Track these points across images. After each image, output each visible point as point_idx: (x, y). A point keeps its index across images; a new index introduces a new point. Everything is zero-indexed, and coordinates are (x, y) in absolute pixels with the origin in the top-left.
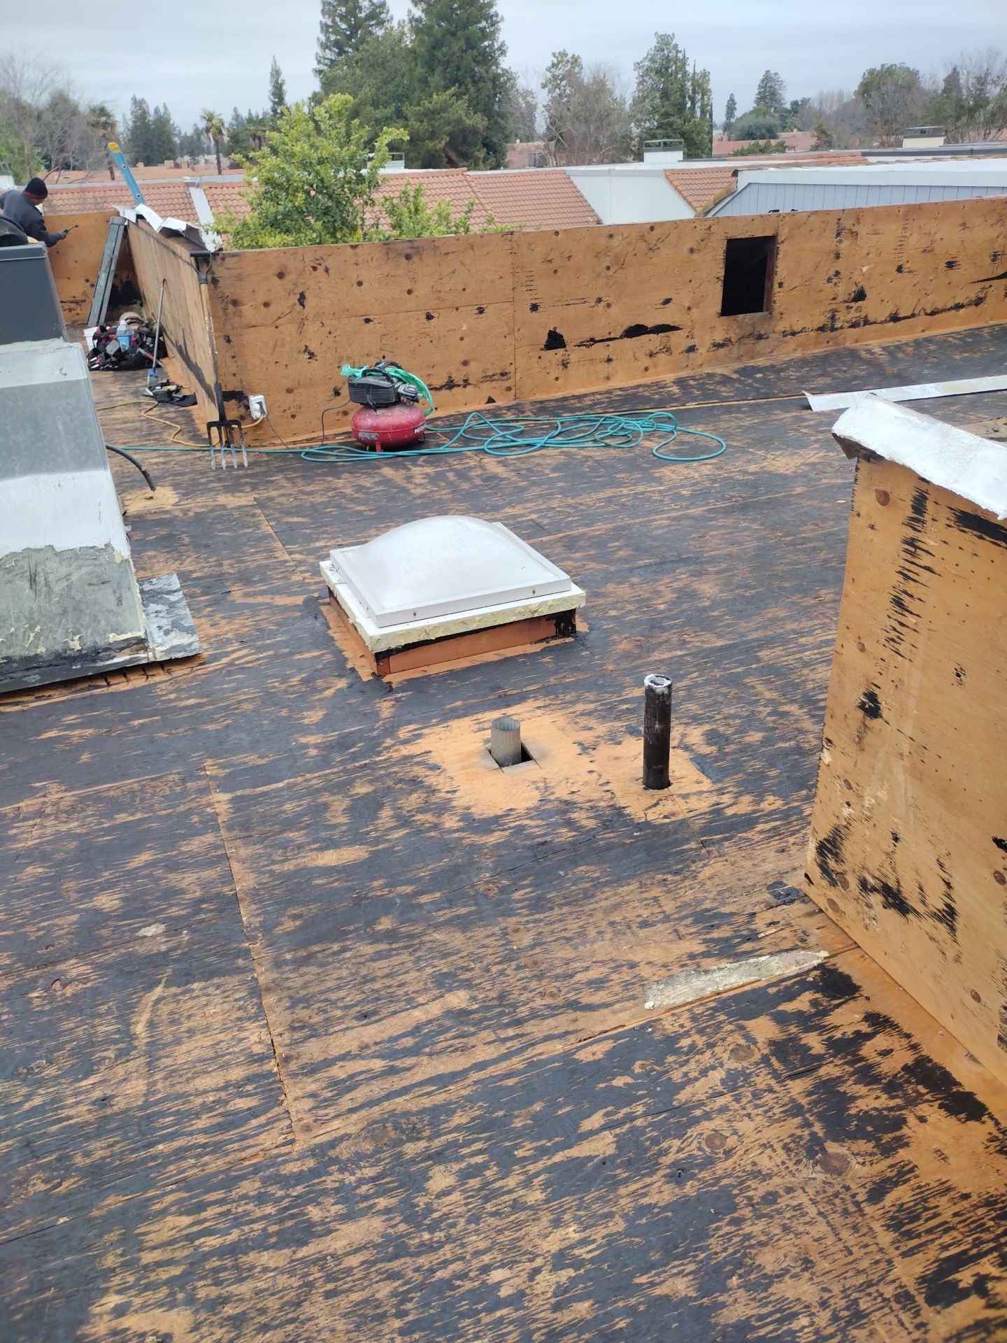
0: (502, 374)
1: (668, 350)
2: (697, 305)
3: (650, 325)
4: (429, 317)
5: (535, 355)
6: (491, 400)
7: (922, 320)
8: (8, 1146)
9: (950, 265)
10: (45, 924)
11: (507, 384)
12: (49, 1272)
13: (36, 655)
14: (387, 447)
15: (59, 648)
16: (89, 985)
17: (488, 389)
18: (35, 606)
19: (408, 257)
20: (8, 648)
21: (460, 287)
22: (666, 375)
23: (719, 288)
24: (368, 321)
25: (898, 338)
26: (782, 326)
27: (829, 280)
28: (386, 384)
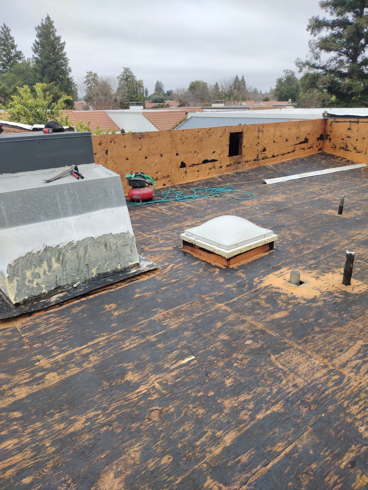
0: (168, 176)
1: (215, 167)
2: (222, 153)
3: (209, 160)
4: (146, 158)
5: (177, 169)
6: (164, 185)
7: (280, 156)
8: (283, 402)
9: (287, 140)
10: (212, 346)
11: (169, 179)
12: (337, 427)
13: (108, 272)
14: (144, 201)
15: (114, 269)
16: (249, 359)
17: (163, 181)
18: (107, 255)
19: (140, 138)
20: (99, 270)
21: (155, 148)
22: (215, 175)
23: (227, 148)
24: (127, 159)
25: (275, 162)
26: (245, 159)
27: (257, 145)
28: (143, 179)
